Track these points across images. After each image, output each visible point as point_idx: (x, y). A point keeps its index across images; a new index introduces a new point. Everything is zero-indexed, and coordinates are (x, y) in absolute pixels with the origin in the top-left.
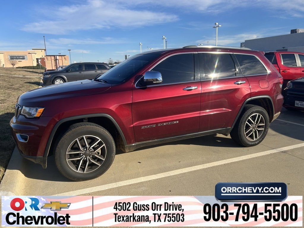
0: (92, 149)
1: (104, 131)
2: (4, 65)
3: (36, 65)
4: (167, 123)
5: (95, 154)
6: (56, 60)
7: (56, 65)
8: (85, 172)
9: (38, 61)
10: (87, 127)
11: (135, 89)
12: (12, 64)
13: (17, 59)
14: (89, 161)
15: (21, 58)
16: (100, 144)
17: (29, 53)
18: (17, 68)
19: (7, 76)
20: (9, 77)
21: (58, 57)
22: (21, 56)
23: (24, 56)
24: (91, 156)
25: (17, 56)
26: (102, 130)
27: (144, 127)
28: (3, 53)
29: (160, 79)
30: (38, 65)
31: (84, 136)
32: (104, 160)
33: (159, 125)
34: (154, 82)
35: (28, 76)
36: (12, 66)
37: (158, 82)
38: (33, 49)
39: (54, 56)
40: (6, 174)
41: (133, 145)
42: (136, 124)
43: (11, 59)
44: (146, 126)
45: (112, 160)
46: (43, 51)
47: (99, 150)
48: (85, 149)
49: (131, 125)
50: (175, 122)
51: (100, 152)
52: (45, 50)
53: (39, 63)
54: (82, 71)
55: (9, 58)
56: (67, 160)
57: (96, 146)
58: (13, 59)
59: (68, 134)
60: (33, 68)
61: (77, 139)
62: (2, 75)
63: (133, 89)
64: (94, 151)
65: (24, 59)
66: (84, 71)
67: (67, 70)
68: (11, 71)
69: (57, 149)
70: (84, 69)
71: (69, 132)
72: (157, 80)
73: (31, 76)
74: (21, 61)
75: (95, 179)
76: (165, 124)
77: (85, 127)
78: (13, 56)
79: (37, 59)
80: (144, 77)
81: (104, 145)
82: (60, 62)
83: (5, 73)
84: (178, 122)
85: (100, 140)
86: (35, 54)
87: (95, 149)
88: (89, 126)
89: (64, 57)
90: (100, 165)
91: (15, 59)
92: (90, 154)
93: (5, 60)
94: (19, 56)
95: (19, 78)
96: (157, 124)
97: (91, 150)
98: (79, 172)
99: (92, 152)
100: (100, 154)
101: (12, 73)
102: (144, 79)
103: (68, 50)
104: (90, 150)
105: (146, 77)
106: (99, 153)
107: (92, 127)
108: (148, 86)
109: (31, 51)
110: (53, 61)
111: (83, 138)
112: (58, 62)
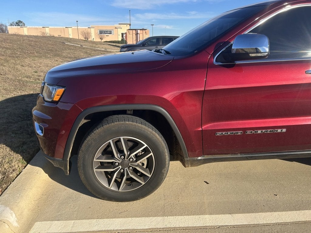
0: (133, 157)
1: (152, 133)
2: (93, 39)
3: (121, 40)
4: (263, 131)
5: (138, 165)
6: (137, 34)
7: (137, 40)
8: (120, 190)
9: (122, 36)
10: (127, 124)
11: (213, 66)
12: (101, 39)
13: (105, 33)
14: (128, 174)
15: (109, 32)
16: (146, 151)
17: (116, 28)
18: (104, 42)
19: (90, 49)
20: (92, 50)
21: (139, 31)
22: (109, 30)
23: (111, 30)
24: (131, 168)
25: (105, 30)
26: (150, 131)
27: (220, 133)
28: (94, 28)
29: (265, 49)
30: (122, 40)
31: (122, 138)
32: (150, 176)
33: (249, 132)
34: (250, 55)
35: (110, 49)
36: (100, 40)
37: (259, 55)
38: (119, 24)
39: (136, 30)
40: (24, 171)
41: (200, 158)
42: (207, 127)
43: (100, 33)
44: (224, 131)
45: (163, 179)
46: (128, 25)
47: (144, 160)
48: (123, 157)
49: (198, 127)
50: (279, 131)
51: (146, 163)
52: (130, 25)
53: (124, 37)
54: (159, 46)
55: (99, 32)
56: (95, 170)
57: (141, 154)
58: (102, 33)
59: (98, 132)
60: (118, 42)
61: (111, 141)
62: (87, 48)
63: (209, 66)
64: (136, 161)
65: (111, 33)
66: (160, 45)
67: (144, 44)
68: (97, 45)
69: (80, 152)
70: (161, 43)
71: (99, 129)
72: (257, 51)
73: (112, 49)
74: (108, 36)
75: (135, 202)
76: (259, 132)
77: (123, 124)
78: (102, 30)
79: (122, 34)
80: (232, 45)
81: (152, 154)
82: (141, 36)
83: (91, 46)
84: (284, 130)
85: (146, 145)
86: (120, 29)
87: (138, 157)
88: (130, 122)
89: (145, 31)
90: (143, 183)
91: (104, 33)
92: (130, 165)
93: (95, 35)
94: (107, 30)
95: (100, 51)
96: (245, 130)
97: (132, 159)
98: (112, 188)
99: (132, 162)
100: (145, 167)
101: (97, 46)
102: (233, 48)
103: (151, 25)
104: (130, 159)
105: (236, 46)
106: (143, 164)
107: (135, 125)
108: (238, 62)
109: (117, 26)
110: (134, 35)
111: (119, 140)
112: (138, 36)
